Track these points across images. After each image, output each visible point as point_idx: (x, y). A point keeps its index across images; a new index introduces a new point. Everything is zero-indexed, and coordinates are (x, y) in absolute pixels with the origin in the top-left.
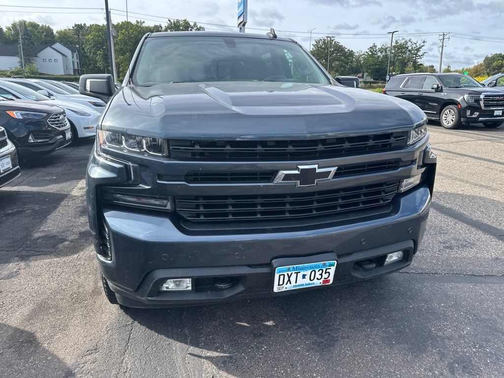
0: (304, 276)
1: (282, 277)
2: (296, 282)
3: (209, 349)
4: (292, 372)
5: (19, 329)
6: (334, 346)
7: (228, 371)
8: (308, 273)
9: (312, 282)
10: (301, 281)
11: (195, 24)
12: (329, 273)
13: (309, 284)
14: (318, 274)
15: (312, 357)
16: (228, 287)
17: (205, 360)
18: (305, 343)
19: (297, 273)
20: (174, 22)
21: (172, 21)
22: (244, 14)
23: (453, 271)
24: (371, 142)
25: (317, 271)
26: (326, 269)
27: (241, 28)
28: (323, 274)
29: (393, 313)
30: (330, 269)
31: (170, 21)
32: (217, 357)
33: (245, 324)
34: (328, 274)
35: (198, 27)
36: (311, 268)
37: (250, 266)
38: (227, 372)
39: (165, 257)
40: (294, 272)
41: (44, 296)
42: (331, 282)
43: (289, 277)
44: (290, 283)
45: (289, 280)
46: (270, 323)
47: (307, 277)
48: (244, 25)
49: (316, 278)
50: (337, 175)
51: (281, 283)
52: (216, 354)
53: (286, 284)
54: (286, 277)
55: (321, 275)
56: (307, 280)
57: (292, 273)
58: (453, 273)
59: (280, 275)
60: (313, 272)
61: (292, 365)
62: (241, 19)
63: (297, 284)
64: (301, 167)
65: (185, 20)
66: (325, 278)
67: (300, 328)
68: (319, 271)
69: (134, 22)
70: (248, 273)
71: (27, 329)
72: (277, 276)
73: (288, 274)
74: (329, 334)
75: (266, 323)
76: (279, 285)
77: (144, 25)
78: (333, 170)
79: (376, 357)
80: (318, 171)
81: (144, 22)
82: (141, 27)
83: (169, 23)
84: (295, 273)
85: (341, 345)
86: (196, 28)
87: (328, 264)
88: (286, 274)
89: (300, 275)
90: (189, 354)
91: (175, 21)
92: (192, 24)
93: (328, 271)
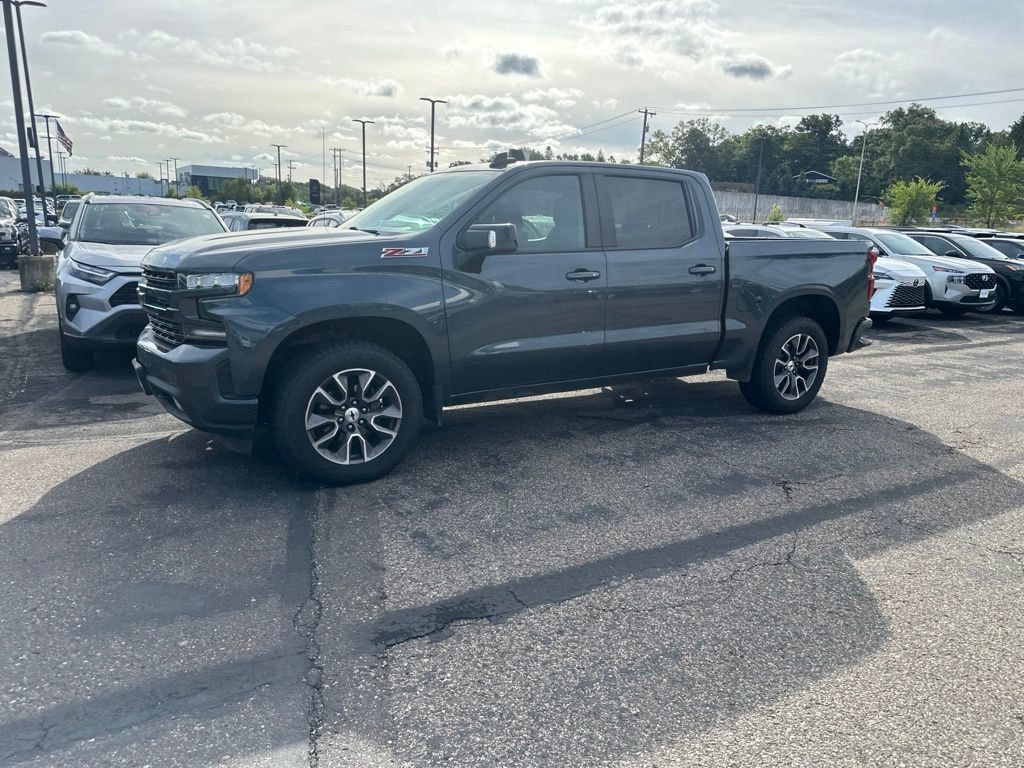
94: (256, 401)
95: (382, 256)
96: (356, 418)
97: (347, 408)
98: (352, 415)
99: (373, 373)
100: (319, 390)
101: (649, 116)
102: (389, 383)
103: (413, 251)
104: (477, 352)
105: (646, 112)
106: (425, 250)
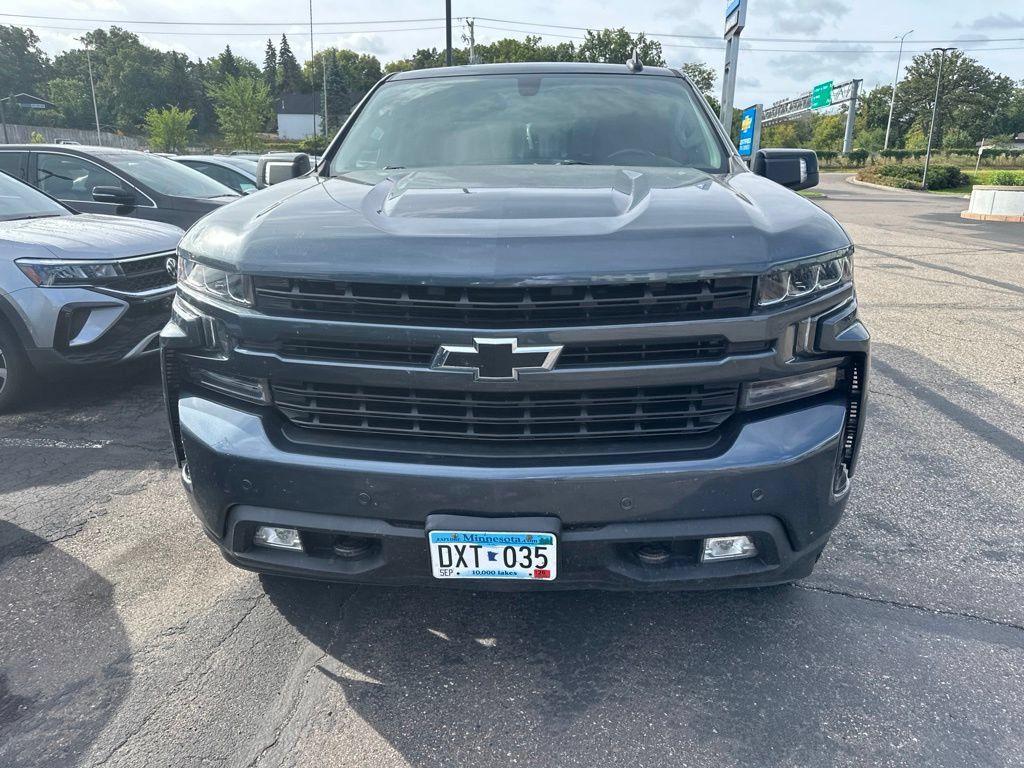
0: (492, 556)
1: (444, 551)
2: (477, 566)
3: (353, 666)
4: (469, 738)
5: (98, 575)
6: (585, 710)
7: (361, 711)
8: (499, 550)
9: (509, 570)
10: (485, 564)
11: (642, 38)
12: (544, 556)
13: (506, 573)
14: (521, 556)
15: (526, 721)
16: (353, 555)
17: (336, 683)
18: (530, 692)
19: (476, 548)
20: (599, 36)
21: (595, 33)
22: (739, 9)
23: (967, 608)
24: (648, 298)
25: (517, 549)
26: (537, 549)
27: (730, 41)
28: (533, 556)
29: (756, 672)
30: (545, 548)
31: (590, 33)
32: (358, 682)
33: (442, 635)
34: (542, 559)
35: (648, 42)
36: (502, 541)
37: (392, 522)
38: (358, 713)
39: (246, 485)
40: (468, 545)
41: (161, 530)
42: (553, 576)
43: (461, 554)
44: (466, 566)
45: (461, 559)
46: (487, 642)
47: (500, 557)
48: (737, 33)
49: (517, 564)
50: (561, 362)
51: (446, 562)
52: (359, 677)
53: (458, 566)
54: (454, 551)
55: (528, 557)
56: (498, 565)
57: (464, 547)
58: (966, 615)
59: (440, 547)
60: (510, 551)
61: (478, 727)
62: (733, 21)
63: (481, 569)
64: (479, 341)
65: (621, 31)
66: (537, 566)
67: (539, 662)
68: (521, 550)
69: (522, 40)
70: (384, 533)
71: (109, 578)
72: (434, 548)
73: (456, 547)
74: (589, 686)
75: (481, 641)
76: (442, 565)
77: (540, 45)
78: (554, 351)
79: (656, 751)
80: (517, 350)
81: (540, 38)
82: (534, 50)
83: (588, 37)
84: (471, 547)
85: (599, 711)
86: (642, 45)
87: (538, 539)
88: (452, 545)
89: (483, 552)
90: (319, 667)
91: (602, 33)
92: (634, 37)
93: (540, 552)
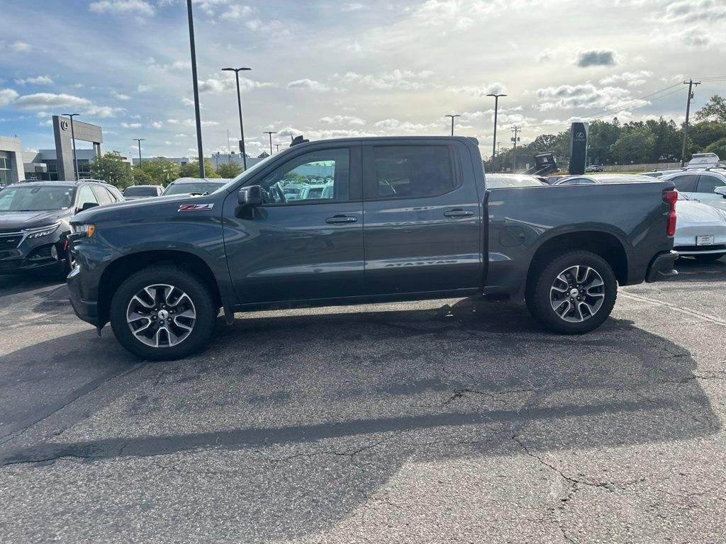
94: (96, 303)
95: (179, 210)
96: (166, 317)
97: (159, 310)
98: (163, 315)
99: (172, 288)
100: (135, 297)
101: (693, 85)
102: (184, 295)
103: (202, 206)
104: (249, 276)
105: (691, 83)
106: (211, 206)
